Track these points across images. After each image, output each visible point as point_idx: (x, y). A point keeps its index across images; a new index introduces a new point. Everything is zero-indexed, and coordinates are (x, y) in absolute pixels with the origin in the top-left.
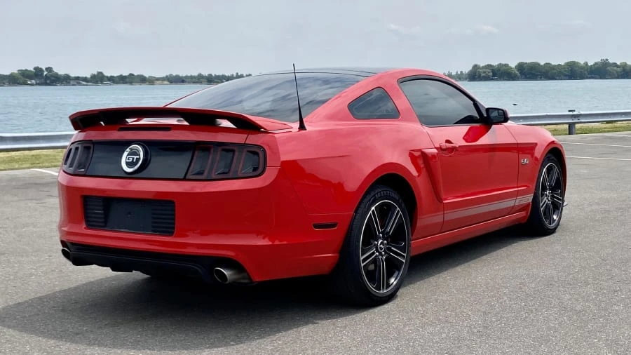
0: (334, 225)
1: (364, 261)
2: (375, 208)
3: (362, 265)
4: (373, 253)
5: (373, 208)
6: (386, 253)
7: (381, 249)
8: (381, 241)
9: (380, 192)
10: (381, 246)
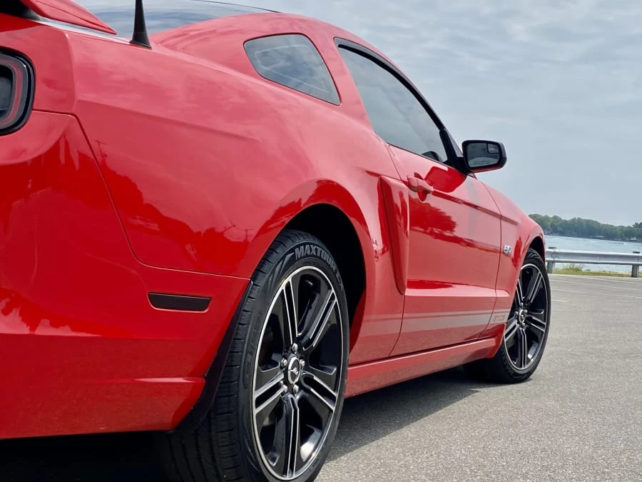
0: (201, 305)
1: (260, 400)
2: (293, 278)
3: (256, 411)
4: (277, 387)
5: (289, 279)
6: (301, 387)
7: (294, 376)
8: (295, 358)
9: (304, 245)
10: (295, 370)
